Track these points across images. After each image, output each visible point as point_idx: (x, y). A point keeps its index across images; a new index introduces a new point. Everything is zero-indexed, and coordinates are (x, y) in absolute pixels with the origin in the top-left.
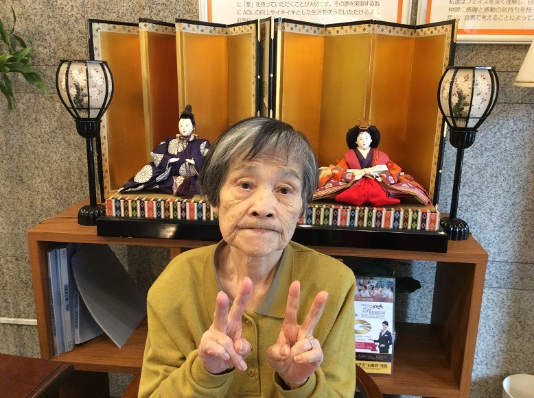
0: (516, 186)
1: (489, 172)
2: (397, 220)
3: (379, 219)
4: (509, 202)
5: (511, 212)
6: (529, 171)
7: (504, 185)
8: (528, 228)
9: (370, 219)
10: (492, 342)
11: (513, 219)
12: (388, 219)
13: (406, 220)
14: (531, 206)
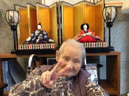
0: (123, 41)
1: (116, 38)
2: (96, 45)
3: (91, 45)
4: (122, 46)
5: (123, 48)
6: (126, 37)
7: (120, 41)
8: (128, 52)
9: (89, 45)
10: (123, 84)
11: (124, 50)
12: (93, 45)
13: (98, 45)
14: (128, 46)
